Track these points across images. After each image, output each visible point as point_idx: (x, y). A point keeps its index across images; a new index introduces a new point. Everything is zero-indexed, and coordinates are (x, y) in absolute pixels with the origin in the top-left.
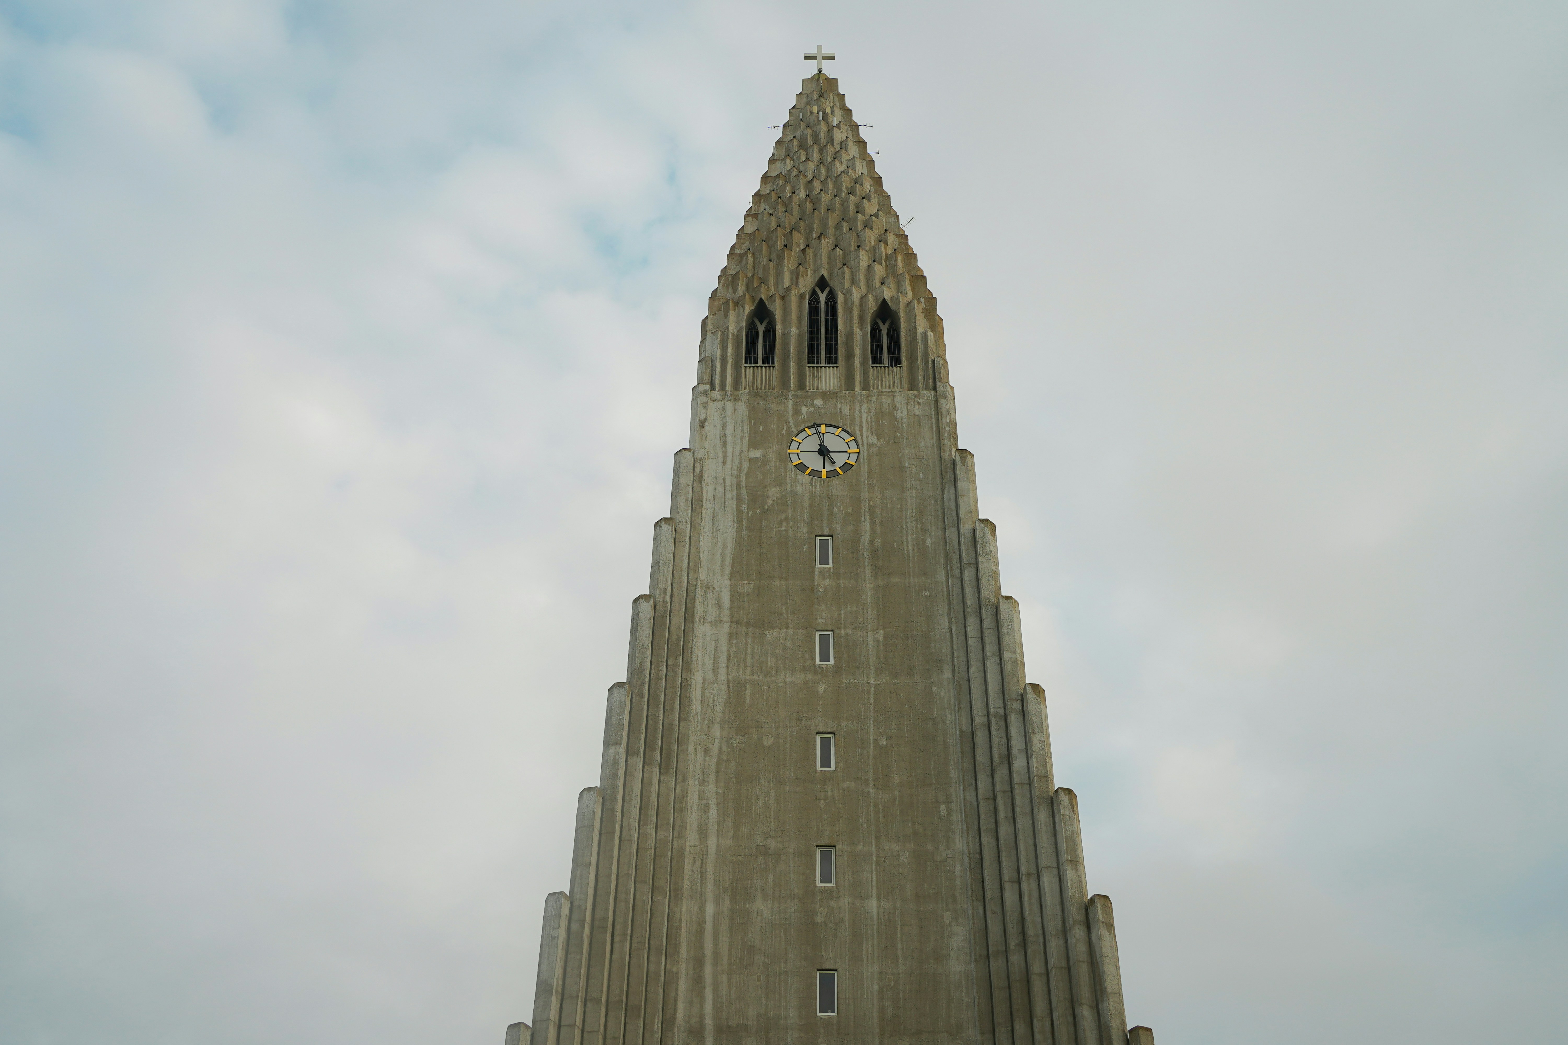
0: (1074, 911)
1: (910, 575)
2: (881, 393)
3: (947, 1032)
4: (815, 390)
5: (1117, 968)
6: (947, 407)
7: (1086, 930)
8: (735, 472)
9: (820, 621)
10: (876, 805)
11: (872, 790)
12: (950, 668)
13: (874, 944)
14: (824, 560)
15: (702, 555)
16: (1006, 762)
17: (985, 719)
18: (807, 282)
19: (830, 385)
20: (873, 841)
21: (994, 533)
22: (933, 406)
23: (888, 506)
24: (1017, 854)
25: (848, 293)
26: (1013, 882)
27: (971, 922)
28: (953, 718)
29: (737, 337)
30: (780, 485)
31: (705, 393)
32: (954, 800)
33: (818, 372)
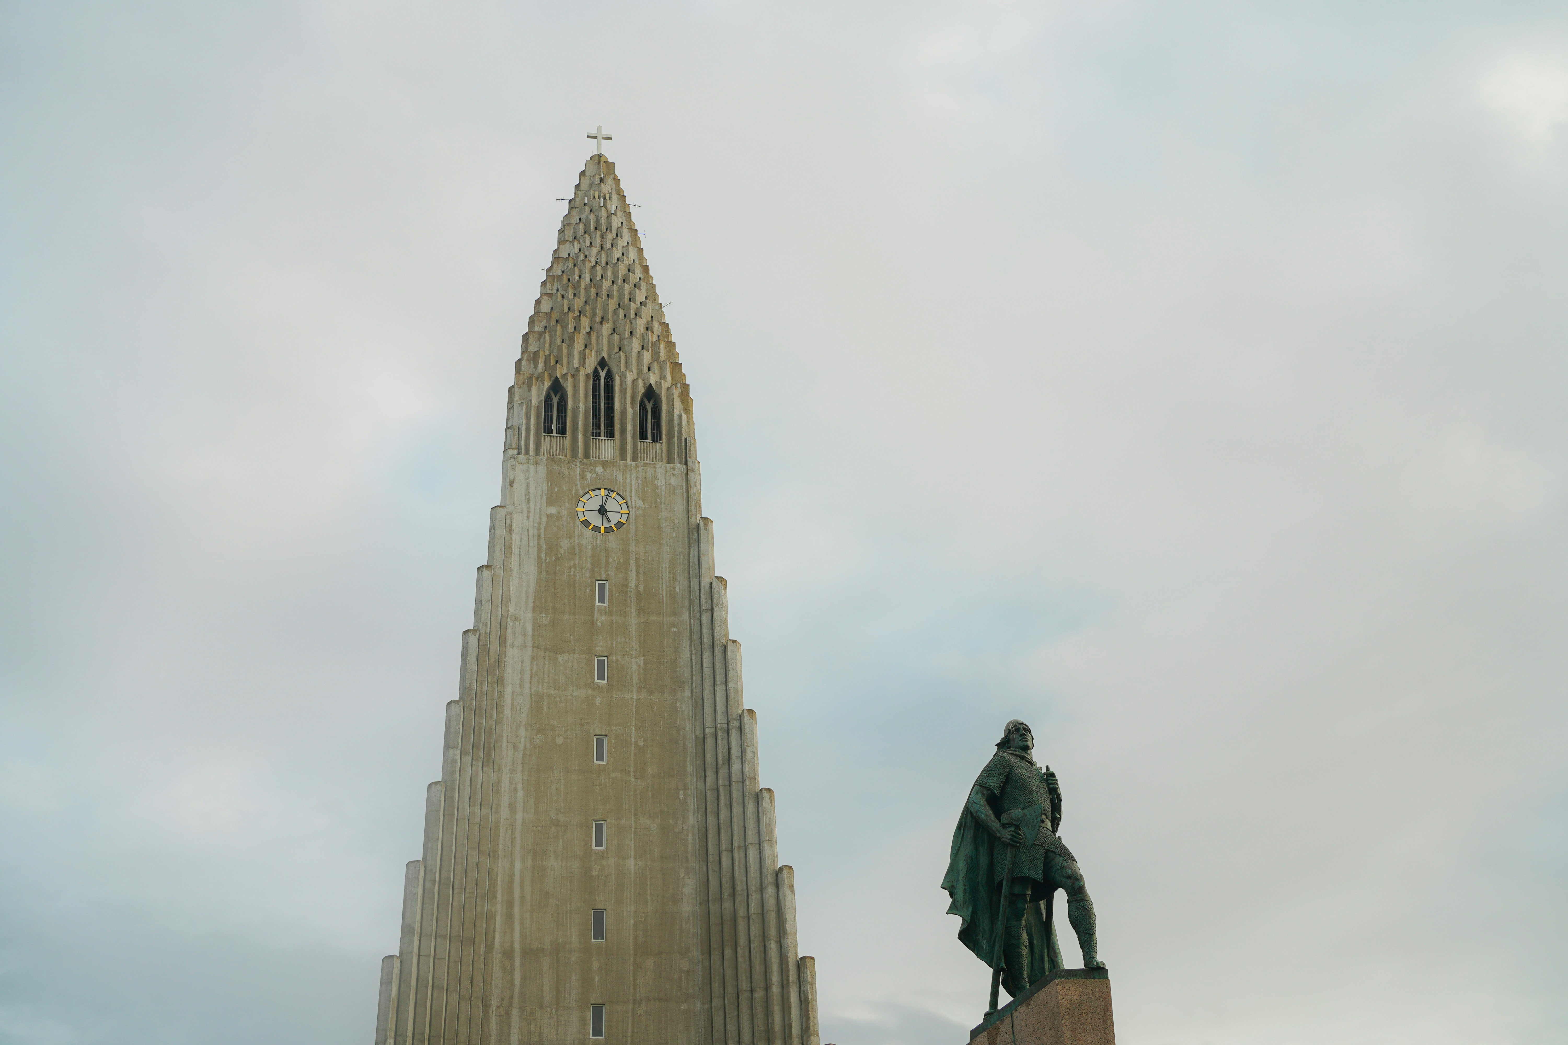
0: (769, 876)
1: (663, 615)
2: (646, 465)
3: (679, 953)
4: (597, 459)
5: (795, 915)
6: (695, 480)
7: (776, 889)
8: (536, 525)
9: (598, 648)
10: (635, 790)
11: (632, 780)
12: (690, 689)
13: (631, 891)
14: (602, 600)
15: (511, 592)
16: (727, 764)
17: (713, 730)
18: (591, 363)
19: (608, 455)
20: (633, 817)
21: (726, 588)
22: (684, 478)
23: (650, 558)
24: (732, 831)
25: (623, 376)
26: (728, 851)
27: (698, 876)
28: (691, 726)
29: (538, 408)
30: (570, 537)
31: (514, 457)
32: (689, 788)
33: (599, 443)
